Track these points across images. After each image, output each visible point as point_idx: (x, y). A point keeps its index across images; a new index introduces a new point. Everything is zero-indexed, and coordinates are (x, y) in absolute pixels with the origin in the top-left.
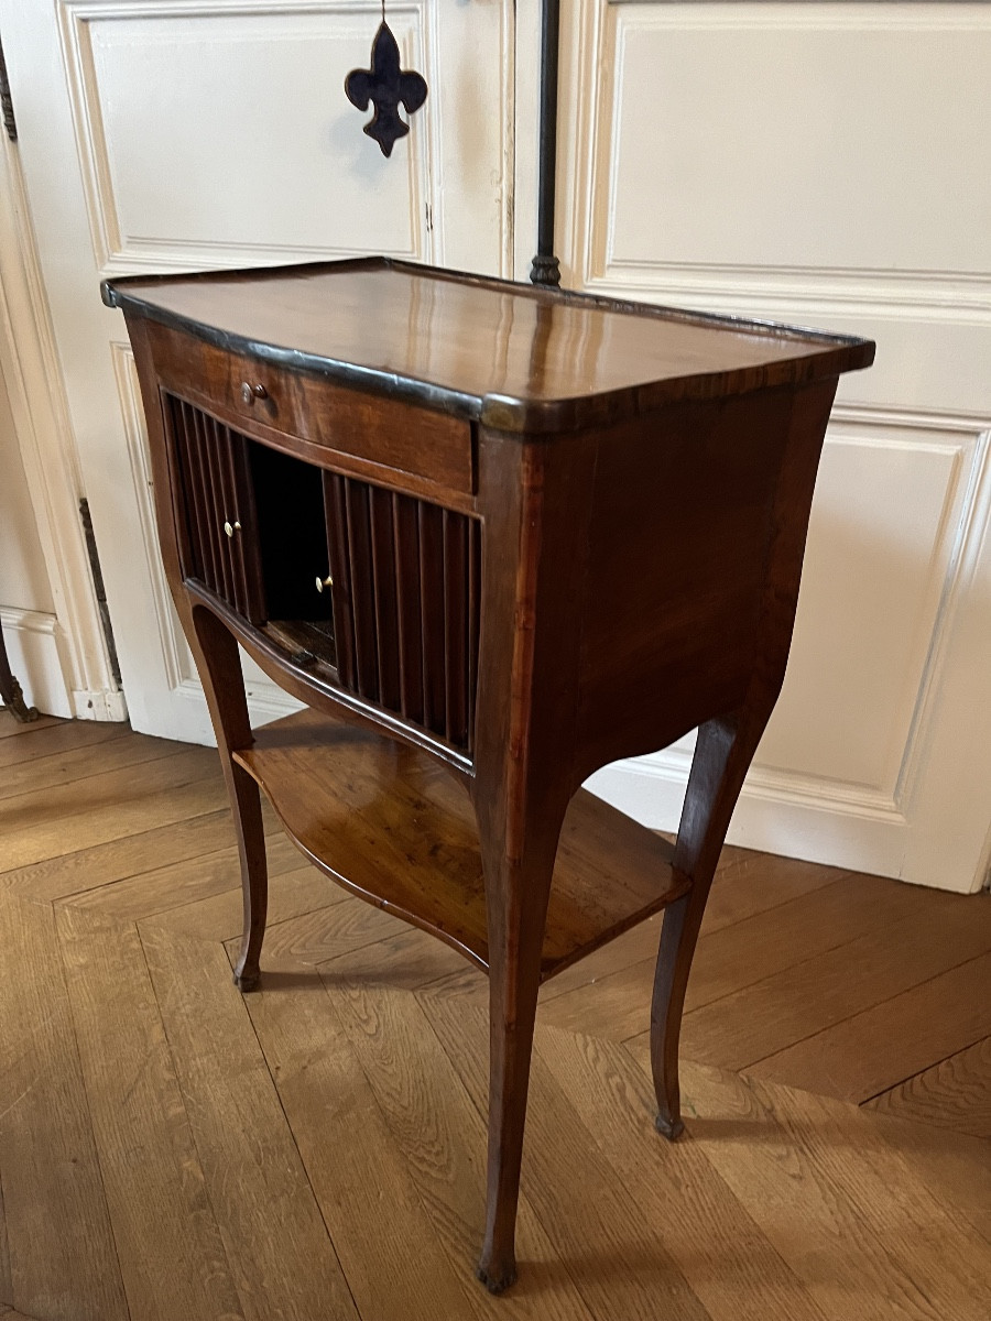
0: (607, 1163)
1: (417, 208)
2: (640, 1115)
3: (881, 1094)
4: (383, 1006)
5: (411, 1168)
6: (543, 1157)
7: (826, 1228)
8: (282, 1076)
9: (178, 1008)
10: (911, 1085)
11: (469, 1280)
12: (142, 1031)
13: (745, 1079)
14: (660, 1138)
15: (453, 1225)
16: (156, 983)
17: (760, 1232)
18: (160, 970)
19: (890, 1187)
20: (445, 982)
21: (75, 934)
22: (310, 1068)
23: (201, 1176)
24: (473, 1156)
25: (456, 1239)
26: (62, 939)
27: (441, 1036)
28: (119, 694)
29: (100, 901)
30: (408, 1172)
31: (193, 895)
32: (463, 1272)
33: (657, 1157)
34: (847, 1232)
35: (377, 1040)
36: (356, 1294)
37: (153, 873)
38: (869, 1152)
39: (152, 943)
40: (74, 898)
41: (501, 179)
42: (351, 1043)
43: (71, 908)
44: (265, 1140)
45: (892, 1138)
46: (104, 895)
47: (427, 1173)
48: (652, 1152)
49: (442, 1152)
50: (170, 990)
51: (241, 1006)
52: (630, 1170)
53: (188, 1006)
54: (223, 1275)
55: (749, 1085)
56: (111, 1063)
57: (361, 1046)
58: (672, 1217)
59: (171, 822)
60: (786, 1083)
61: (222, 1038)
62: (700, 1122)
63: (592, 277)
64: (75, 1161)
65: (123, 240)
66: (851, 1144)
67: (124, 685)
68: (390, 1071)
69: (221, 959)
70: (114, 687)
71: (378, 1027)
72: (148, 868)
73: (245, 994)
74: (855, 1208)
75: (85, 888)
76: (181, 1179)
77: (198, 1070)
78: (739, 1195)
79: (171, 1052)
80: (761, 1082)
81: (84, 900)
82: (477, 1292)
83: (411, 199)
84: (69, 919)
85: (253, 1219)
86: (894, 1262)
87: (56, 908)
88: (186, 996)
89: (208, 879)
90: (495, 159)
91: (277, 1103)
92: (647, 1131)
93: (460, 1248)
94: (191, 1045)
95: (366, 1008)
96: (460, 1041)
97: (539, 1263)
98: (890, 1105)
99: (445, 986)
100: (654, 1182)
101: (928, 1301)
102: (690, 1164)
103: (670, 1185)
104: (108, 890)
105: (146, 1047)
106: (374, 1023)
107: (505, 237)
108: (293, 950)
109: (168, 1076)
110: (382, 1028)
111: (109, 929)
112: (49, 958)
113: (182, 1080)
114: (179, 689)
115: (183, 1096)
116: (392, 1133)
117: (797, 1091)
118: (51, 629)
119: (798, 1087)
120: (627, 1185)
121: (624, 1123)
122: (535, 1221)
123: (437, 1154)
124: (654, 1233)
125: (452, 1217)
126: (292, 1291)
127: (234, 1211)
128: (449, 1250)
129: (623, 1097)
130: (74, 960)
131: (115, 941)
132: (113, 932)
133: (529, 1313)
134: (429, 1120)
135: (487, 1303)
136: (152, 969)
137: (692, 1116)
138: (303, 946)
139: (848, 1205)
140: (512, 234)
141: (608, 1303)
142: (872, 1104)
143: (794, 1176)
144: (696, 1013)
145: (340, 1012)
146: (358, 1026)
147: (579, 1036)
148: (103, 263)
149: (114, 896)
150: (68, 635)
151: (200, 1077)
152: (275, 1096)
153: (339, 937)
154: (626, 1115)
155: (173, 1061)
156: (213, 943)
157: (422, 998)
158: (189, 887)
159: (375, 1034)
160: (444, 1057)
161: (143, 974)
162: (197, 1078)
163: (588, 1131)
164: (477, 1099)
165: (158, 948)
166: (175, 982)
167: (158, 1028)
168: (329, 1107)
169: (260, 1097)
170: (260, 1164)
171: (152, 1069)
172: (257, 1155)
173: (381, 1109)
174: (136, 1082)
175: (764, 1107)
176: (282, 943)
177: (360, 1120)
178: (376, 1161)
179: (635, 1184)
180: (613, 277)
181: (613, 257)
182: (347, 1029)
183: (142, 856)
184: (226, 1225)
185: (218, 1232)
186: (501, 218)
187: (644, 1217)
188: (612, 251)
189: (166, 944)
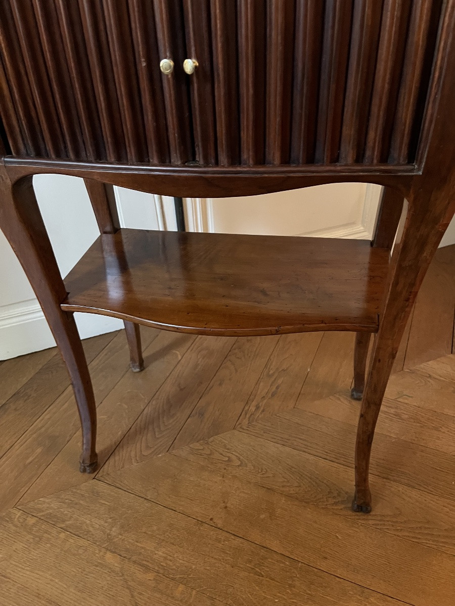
0: (405, 441)
4: (228, 447)
5: (336, 511)
6: (380, 459)
8: (220, 523)
12: (100, 565)
13: (409, 371)
15: (384, 521)
16: (75, 531)
18: (70, 522)
20: (246, 415)
22: (229, 505)
25: (393, 526)
27: (274, 440)
30: (337, 515)
31: (39, 466)
32: (413, 538)
33: (418, 425)
35: (246, 466)
36: (385, 592)
39: (43, 511)
42: (235, 477)
44: (250, 562)
48: (415, 424)
49: (340, 492)
50: (91, 529)
51: (149, 504)
52: (417, 437)
55: (412, 372)
57: (241, 474)
60: (422, 362)
61: (159, 529)
62: (414, 398)
68: (271, 475)
69: (102, 488)
71: (239, 459)
77: (165, 558)
80: (415, 368)
88: (106, 525)
89: (39, 450)
91: (233, 537)
93: (399, 528)
94: (143, 548)
95: (222, 454)
99: (248, 416)
100: (429, 435)
103: (436, 432)
105: (114, 571)
106: (234, 458)
108: (145, 453)
109: (151, 576)
110: (241, 458)
113: (161, 571)
115: (173, 579)
116: (308, 503)
117: (429, 363)
119: (427, 361)
120: (422, 444)
121: (391, 420)
122: (410, 489)
123: (339, 495)
125: (379, 518)
128: (396, 533)
131: (14, 528)
132: (5, 524)
134: (316, 483)
136: (63, 526)
138: (148, 447)
145: (210, 466)
146: (228, 465)
147: (331, 397)
151: (171, 561)
152: (228, 535)
153: (162, 428)
154: (388, 416)
155: (143, 565)
156: (88, 484)
157: (243, 429)
158: (30, 463)
159: (242, 463)
160: (287, 449)
161: (59, 533)
162: (170, 563)
163: (382, 434)
164: (325, 457)
165: (51, 511)
166: (88, 522)
167: (109, 555)
168: (262, 516)
169: (219, 542)
170: (263, 576)
171: (133, 580)
172: (256, 573)
173: (289, 496)
174: (133, 596)
175: (426, 376)
176: (133, 453)
177: (286, 510)
178: (315, 522)
179: (425, 441)
182: (224, 471)
187: (443, 452)
189: (55, 505)
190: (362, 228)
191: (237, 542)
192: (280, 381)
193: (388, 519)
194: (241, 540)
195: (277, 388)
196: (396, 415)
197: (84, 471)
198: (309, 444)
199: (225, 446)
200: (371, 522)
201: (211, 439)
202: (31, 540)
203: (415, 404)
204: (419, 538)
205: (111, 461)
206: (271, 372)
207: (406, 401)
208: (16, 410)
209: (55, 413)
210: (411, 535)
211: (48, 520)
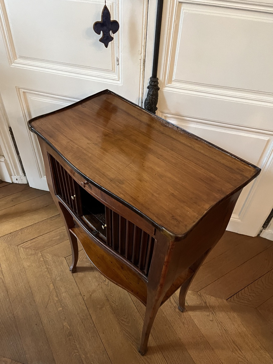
0: (167, 319)
1: (114, 58)
2: (174, 305)
3: (231, 297)
5: (120, 322)
7: (218, 334)
8: (85, 298)
9: (56, 279)
10: (239, 294)
11: (136, 352)
12: (48, 286)
13: (199, 294)
14: (179, 312)
15: (131, 337)
16: (49, 271)
17: (203, 336)
18: (50, 267)
19: (233, 322)
21: (25, 256)
22: (92, 295)
23: (69, 327)
24: (135, 319)
25: (132, 341)
26: (22, 258)
28: (25, 177)
29: (30, 245)
30: (119, 324)
31: (55, 243)
32: (135, 350)
33: (179, 317)
34: (223, 335)
35: (108, 287)
36: (110, 357)
37: (43, 236)
38: (228, 313)
39: (46, 258)
40: (23, 244)
41: (141, 53)
42: (102, 287)
43: (23, 248)
44: (83, 316)
45: (233, 309)
46: (31, 243)
47: (124, 324)
48: (177, 315)
49: (127, 318)
50: (53, 273)
51: (72, 277)
52: (173, 320)
53: (58, 278)
54: (78, 354)
55: (200, 296)
56: (41, 296)
57: (104, 288)
58: (183, 333)
59: (45, 219)
60: (209, 295)
61: (69, 287)
62: (188, 306)
63: (168, 84)
64: (36, 325)
65: (18, 56)
66: (224, 311)
67: (26, 175)
68: (112, 295)
69: (65, 262)
70: (23, 175)
72: (41, 234)
73: (73, 274)
74: (225, 328)
75: (25, 241)
76: (64, 328)
77: (64, 297)
78: (198, 326)
79: (56, 292)
80: (203, 295)
81: (26, 245)
82: (138, 355)
83: (112, 55)
84: (23, 251)
85: (83, 338)
86: (234, 342)
87: (18, 247)
88: (58, 275)
89: (58, 237)
90: (140, 48)
91: (85, 305)
92: (176, 310)
94: (61, 290)
97: (152, 346)
98: (233, 300)
100: (178, 323)
101: (241, 351)
102: (187, 318)
103: (182, 324)
104: (32, 241)
105: (49, 290)
106: (107, 281)
107: (142, 70)
108: (84, 260)
109: (56, 299)
110: (109, 282)
111: (34, 254)
112: (19, 264)
113: (60, 300)
114: (43, 178)
115: (61, 305)
116: (115, 313)
117: (212, 297)
118: (3, 161)
119: (212, 296)
120: (172, 325)
121: (171, 307)
123: (126, 318)
124: (179, 338)
125: (131, 335)
126: (95, 357)
127: (78, 336)
128: (131, 344)
130: (26, 264)
131: (36, 258)
132: (35, 255)
133: (151, 359)
134: (123, 309)
135: (141, 358)
136: (48, 267)
137: (187, 305)
138: (86, 258)
139: (223, 327)
140: (144, 70)
141: (169, 356)
142: (229, 299)
145: (98, 278)
146: (103, 282)
148: (12, 63)
149: (34, 243)
150: (9, 162)
151: (64, 299)
154: (171, 305)
155: (57, 295)
156: (62, 258)
158: (54, 240)
159: (108, 285)
161: (45, 268)
163: (162, 310)
165: (48, 260)
166: (54, 271)
167: (52, 285)
168: (98, 306)
169: (80, 304)
170: (83, 323)
171: (52, 297)
172: (82, 321)
173: (111, 306)
174: (48, 301)
175: (204, 301)
176: (81, 257)
177: (106, 310)
178: (111, 321)
179: (174, 324)
180: (174, 84)
181: (174, 79)
182: (100, 283)
183: (39, 230)
184: (77, 340)
185: (75, 342)
186: (141, 64)
187: (176, 333)
188: (175, 77)
189: (50, 259)
190: (238, 217)
191: (85, 308)
202: (38, 265)
211: (46, 262)
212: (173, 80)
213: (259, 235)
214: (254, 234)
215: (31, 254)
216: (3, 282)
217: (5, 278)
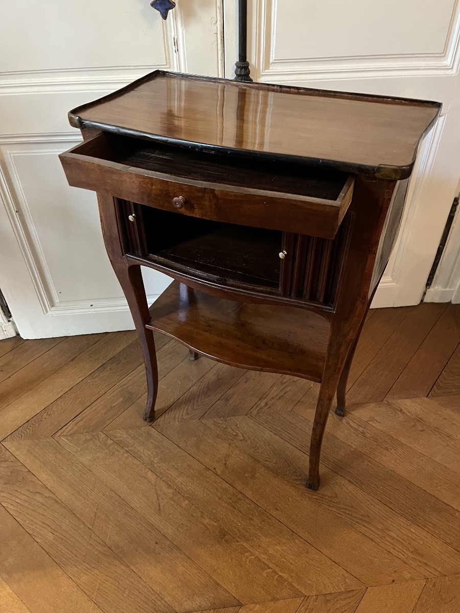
0: (360, 452)
3: (431, 391)
4: (238, 426)
5: (294, 485)
8: (219, 472)
9: (152, 461)
10: (438, 383)
12: (144, 477)
13: (386, 402)
15: (323, 498)
16: (134, 454)
17: (423, 455)
20: (257, 407)
21: (76, 448)
22: (228, 463)
23: (215, 524)
25: (328, 503)
26: (71, 452)
27: (270, 429)
29: (76, 428)
30: (294, 486)
31: (119, 410)
32: (338, 513)
33: (375, 443)
34: (449, 443)
35: (246, 441)
36: (306, 540)
37: (92, 405)
38: (439, 412)
39: (117, 438)
40: (61, 431)
41: (217, 21)
42: (237, 446)
43: (64, 436)
44: (231, 499)
45: (443, 405)
46: (76, 425)
47: (301, 484)
48: (373, 442)
50: (143, 455)
51: (179, 450)
52: (370, 452)
53: (156, 459)
54: (253, 557)
55: (389, 404)
56: (140, 496)
57: (242, 446)
58: (393, 462)
59: (81, 379)
60: (400, 399)
61: (182, 466)
62: (381, 424)
63: (265, 70)
64: (157, 543)
66: (432, 411)
67: (14, 318)
68: (260, 451)
69: (154, 433)
70: (7, 320)
71: (243, 436)
72: (88, 404)
75: (63, 425)
76: (208, 528)
77: (182, 483)
80: (392, 401)
81: (68, 430)
82: (347, 519)
83: (164, 35)
84: (67, 441)
85: (248, 530)
87: (55, 438)
88: (152, 455)
89: (121, 399)
90: (214, 11)
91: (224, 482)
93: (331, 505)
94: (170, 474)
95: (233, 430)
96: (280, 429)
98: (436, 393)
99: (258, 409)
103: (386, 451)
104: (75, 421)
105: (151, 483)
106: (240, 435)
108: (184, 417)
109: (171, 491)
110: (245, 435)
111: (91, 440)
112: (72, 463)
113: (178, 490)
114: (48, 314)
115: (183, 496)
116: (278, 475)
117: (405, 400)
119: (405, 398)
120: (372, 457)
121: (357, 435)
122: (350, 483)
123: (300, 475)
124: (392, 470)
125: (321, 496)
126: (282, 549)
129: (351, 426)
130: (85, 459)
131: (99, 444)
132: (95, 440)
134: (288, 464)
136: (127, 449)
138: (187, 414)
140: (223, 51)
141: (392, 501)
142: (430, 395)
143: (422, 431)
144: (356, 384)
146: (235, 438)
149: (82, 423)
151: (184, 485)
152: (222, 480)
153: (200, 404)
155: (168, 484)
156: (146, 428)
157: (252, 417)
158: (114, 407)
159: (244, 439)
160: (277, 438)
161: (124, 453)
162: (183, 486)
163: (346, 443)
164: (300, 448)
165: (122, 439)
166: (142, 451)
167: (150, 473)
168: (246, 475)
169: (216, 483)
170: (235, 509)
171: (160, 490)
172: (232, 506)
173: (267, 467)
174: (158, 499)
175: (398, 410)
176: (177, 416)
177: (262, 475)
178: (279, 487)
179: (374, 456)
180: (273, 69)
181: (274, 58)
182: (231, 441)
183: (79, 400)
184: (239, 538)
185: (238, 541)
186: (217, 42)
187: (384, 466)
188: (274, 55)
189: (125, 436)
190: (391, 279)
191: (226, 486)
192: (288, 389)
193: (326, 498)
194: (229, 485)
195: (285, 393)
196: (363, 433)
197: (146, 420)
198: (292, 438)
199: (236, 425)
200: (314, 497)
201: (228, 419)
202: (108, 453)
203: (380, 428)
204: (342, 515)
205: (163, 418)
206: (284, 381)
207: (374, 425)
208: (111, 369)
209: (135, 377)
210: (336, 511)
211: (120, 444)
212: (271, 61)
213: (422, 301)
214: (415, 302)
215: (86, 441)
216: (57, 502)
217: (57, 495)
